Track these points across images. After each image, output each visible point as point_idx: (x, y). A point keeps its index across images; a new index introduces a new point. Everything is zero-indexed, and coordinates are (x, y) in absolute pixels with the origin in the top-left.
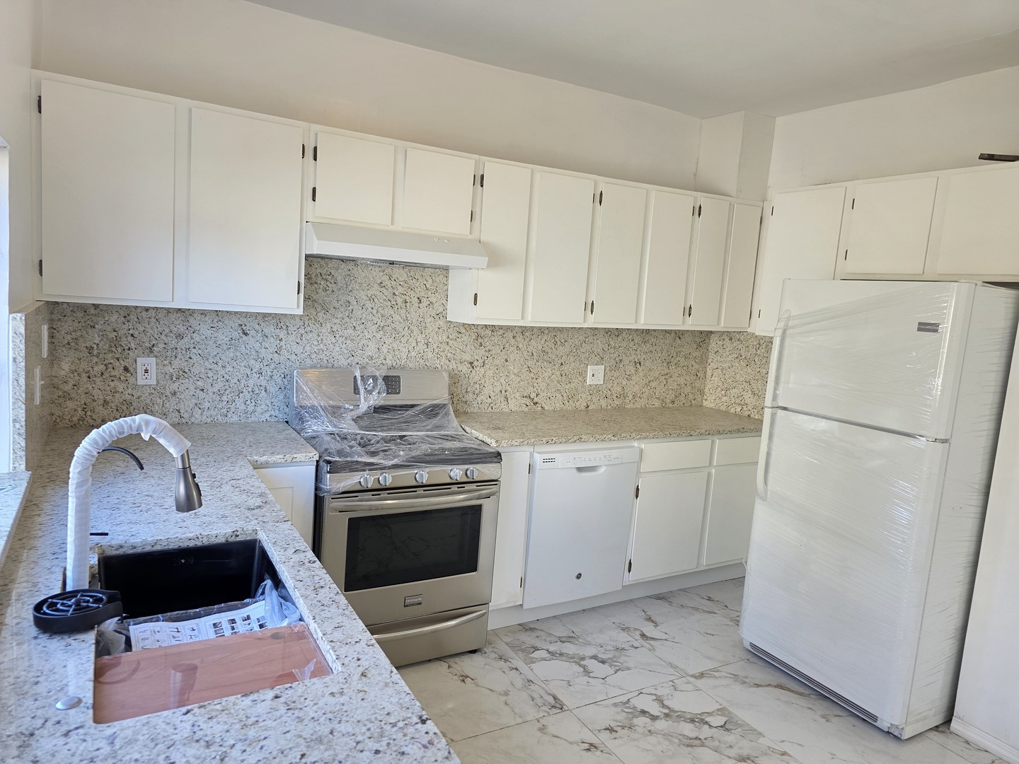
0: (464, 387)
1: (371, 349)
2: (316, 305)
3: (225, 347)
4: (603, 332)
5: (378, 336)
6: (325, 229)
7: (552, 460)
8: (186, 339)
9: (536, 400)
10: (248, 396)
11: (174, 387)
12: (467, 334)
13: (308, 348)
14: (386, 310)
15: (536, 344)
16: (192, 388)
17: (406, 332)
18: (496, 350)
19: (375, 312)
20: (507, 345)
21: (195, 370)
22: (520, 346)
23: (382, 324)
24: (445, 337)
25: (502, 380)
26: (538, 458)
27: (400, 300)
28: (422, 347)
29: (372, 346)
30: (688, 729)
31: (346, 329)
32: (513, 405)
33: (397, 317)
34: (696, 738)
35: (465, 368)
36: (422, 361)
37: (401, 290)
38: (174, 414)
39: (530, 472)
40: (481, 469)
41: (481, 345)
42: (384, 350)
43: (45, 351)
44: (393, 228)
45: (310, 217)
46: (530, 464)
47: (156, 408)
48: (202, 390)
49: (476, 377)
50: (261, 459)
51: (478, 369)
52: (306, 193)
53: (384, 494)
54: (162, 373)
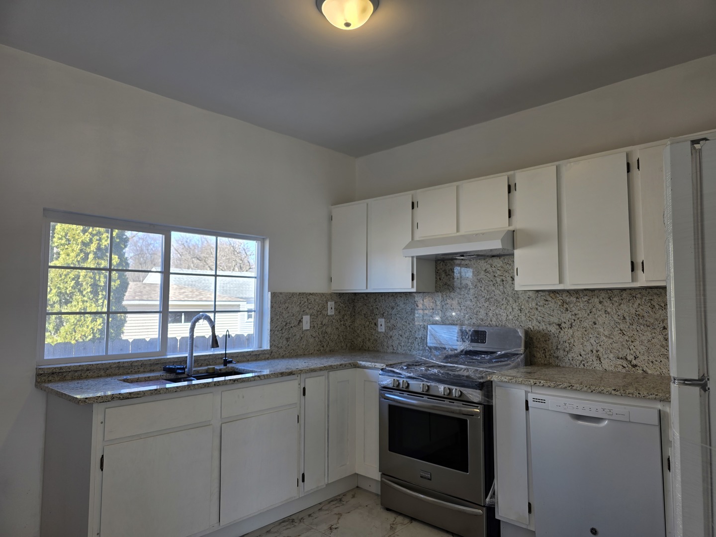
7: (543, 401)
8: (395, 309)
9: (634, 362)
11: (391, 333)
12: (553, 301)
14: (490, 288)
16: (397, 335)
18: (582, 314)
19: (483, 289)
20: (594, 310)
21: (399, 325)
22: (609, 310)
25: (592, 341)
29: (483, 312)
32: (606, 364)
38: (391, 348)
39: (527, 408)
40: (464, 392)
41: (567, 310)
42: (491, 315)
43: (331, 312)
44: (458, 234)
45: (417, 238)
46: (527, 402)
47: (385, 344)
48: (401, 336)
49: (565, 337)
50: (363, 363)
51: (566, 330)
52: (414, 226)
53: (406, 394)
54: (387, 327)
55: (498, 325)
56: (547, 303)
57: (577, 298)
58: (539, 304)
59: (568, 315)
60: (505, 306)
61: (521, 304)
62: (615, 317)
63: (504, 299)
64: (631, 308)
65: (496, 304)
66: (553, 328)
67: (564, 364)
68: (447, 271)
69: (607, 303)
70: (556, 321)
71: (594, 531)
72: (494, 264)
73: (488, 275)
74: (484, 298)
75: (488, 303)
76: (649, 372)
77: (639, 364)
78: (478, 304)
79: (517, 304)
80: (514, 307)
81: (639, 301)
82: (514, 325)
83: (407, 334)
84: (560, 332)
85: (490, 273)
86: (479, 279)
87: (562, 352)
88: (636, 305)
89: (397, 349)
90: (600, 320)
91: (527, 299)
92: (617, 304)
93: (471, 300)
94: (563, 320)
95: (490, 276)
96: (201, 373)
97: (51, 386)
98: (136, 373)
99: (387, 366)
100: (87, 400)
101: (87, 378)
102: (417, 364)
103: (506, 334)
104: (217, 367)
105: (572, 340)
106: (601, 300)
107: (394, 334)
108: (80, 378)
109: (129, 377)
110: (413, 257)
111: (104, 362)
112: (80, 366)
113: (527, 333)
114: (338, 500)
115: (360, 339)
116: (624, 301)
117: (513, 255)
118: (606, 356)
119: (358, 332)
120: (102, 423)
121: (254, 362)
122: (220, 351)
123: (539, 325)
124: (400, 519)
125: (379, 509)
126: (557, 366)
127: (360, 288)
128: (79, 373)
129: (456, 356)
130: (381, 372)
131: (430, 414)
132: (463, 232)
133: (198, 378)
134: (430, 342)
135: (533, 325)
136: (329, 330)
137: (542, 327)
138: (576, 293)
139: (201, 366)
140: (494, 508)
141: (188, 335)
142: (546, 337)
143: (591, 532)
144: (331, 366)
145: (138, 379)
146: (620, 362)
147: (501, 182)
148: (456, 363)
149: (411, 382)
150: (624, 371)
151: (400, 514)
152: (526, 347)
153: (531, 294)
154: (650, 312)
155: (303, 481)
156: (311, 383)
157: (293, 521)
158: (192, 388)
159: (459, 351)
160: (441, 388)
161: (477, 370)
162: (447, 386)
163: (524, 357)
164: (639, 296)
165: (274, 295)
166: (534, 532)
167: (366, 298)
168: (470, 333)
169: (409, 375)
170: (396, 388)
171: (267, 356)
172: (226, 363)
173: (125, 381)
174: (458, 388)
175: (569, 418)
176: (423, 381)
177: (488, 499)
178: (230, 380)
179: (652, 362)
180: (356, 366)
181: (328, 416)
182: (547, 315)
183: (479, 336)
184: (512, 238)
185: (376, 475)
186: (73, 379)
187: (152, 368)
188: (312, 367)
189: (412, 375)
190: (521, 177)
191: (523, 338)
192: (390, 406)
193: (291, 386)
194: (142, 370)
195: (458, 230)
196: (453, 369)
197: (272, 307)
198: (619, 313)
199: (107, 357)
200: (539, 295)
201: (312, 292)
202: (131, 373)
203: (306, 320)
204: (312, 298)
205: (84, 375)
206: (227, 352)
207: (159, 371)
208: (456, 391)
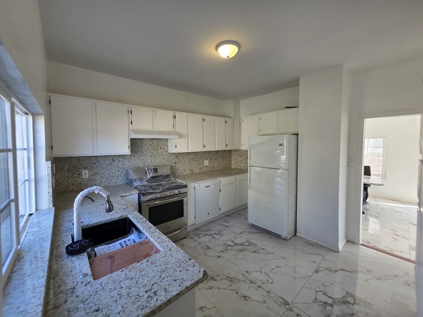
0: (174, 169)
1: (149, 162)
2: (133, 152)
3: (108, 165)
4: (207, 152)
5: (151, 158)
6: (136, 132)
7: (200, 185)
8: (97, 164)
9: (193, 170)
10: (116, 178)
11: (94, 177)
12: (174, 155)
13: (132, 163)
14: (152, 151)
15: (191, 157)
16: (99, 177)
17: (158, 156)
18: (181, 159)
19: (149, 152)
21: (100, 172)
22: (188, 157)
23: (151, 155)
24: (168, 157)
25: (184, 166)
26: (196, 185)
27: (156, 148)
28: (162, 160)
29: (149, 161)
30: (240, 247)
31: (142, 157)
32: (187, 173)
33: (155, 153)
34: (243, 249)
35: (174, 164)
36: (163, 164)
37: (156, 146)
45: (131, 129)
47: (89, 184)
52: (129, 122)
53: (158, 200)
54: (90, 174)
60: (158, 158)
65: (155, 158)
71: (208, 214)
83: (107, 176)
85: (152, 146)
86: (147, 148)
93: (144, 156)
147: (171, 114)
169: (159, 191)
170: (153, 199)
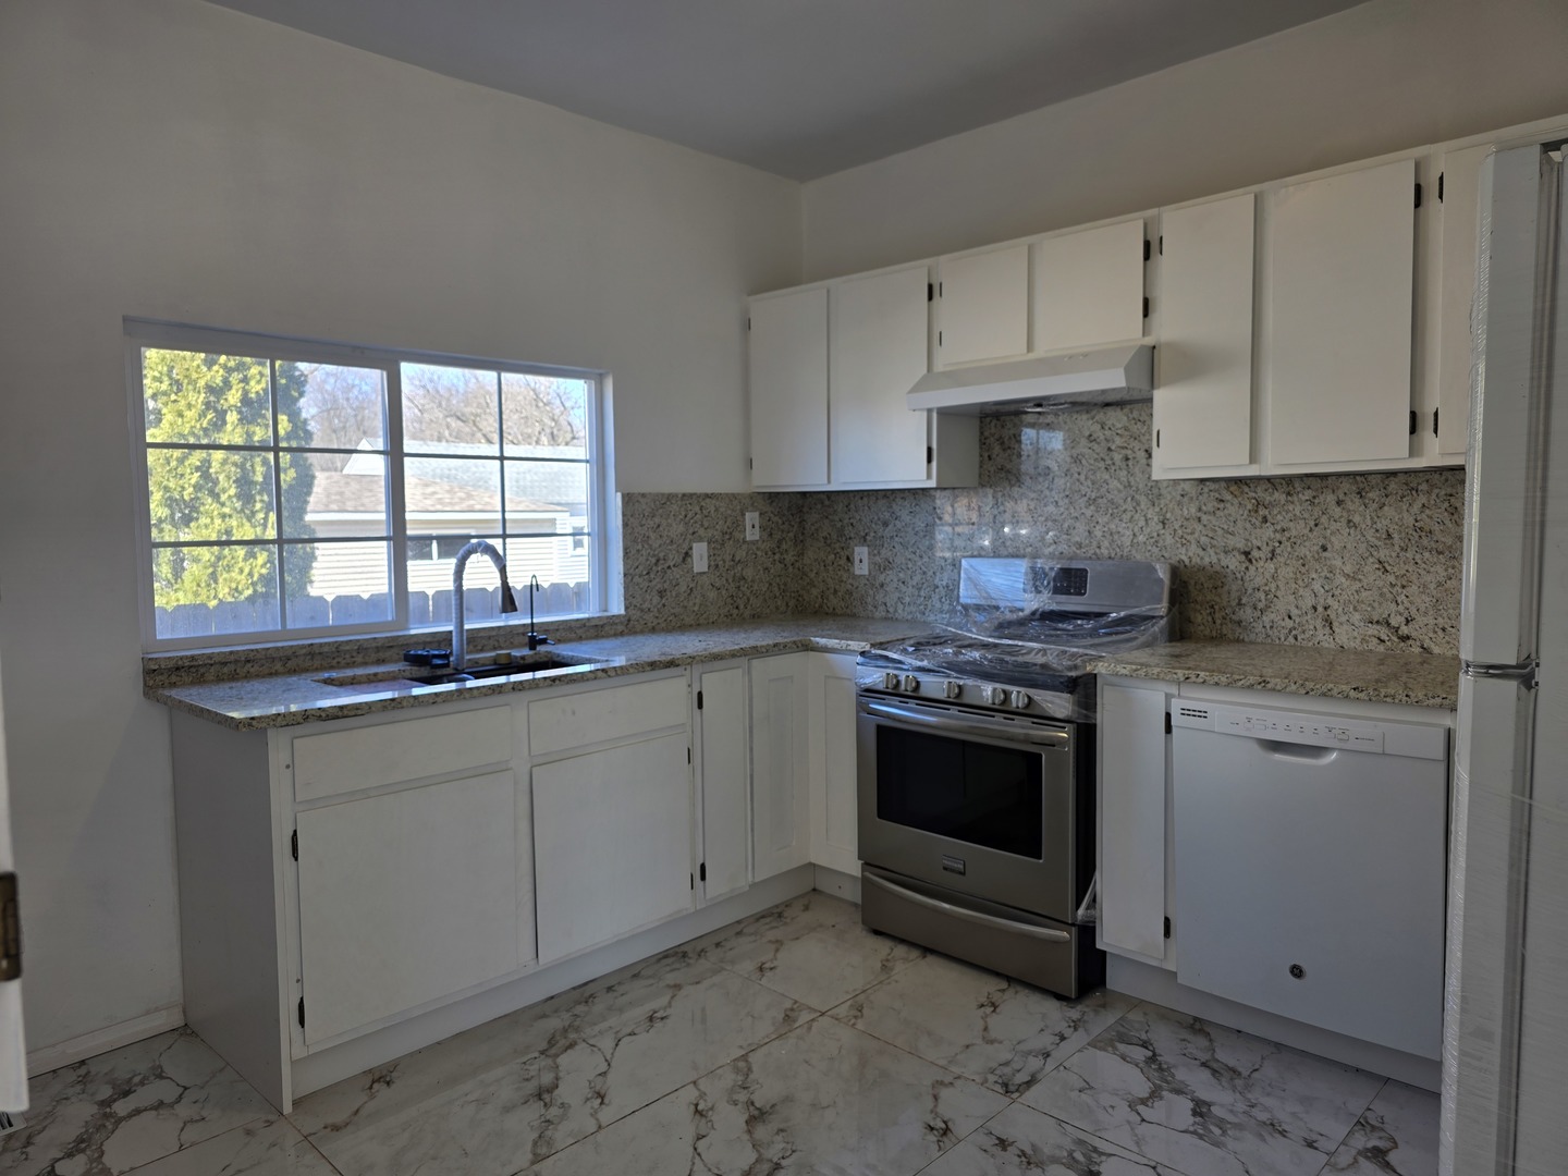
7: (1202, 714)
8: (890, 526)
9: (1404, 630)
11: (882, 578)
12: (1236, 501)
14: (1098, 475)
16: (895, 580)
18: (1298, 529)
19: (1082, 478)
20: (1324, 519)
21: (898, 560)
22: (1357, 519)
23: (1093, 496)
24: (1193, 510)
25: (1317, 586)
28: (1155, 526)
29: (1081, 528)
32: (1344, 635)
33: (1114, 484)
35: (1233, 563)
36: (1155, 550)
37: (1119, 441)
38: (882, 608)
39: (1168, 729)
40: (1036, 698)
41: (1265, 520)
42: (1098, 533)
43: (752, 534)
44: (1031, 356)
45: (939, 367)
46: (1168, 716)
47: (869, 600)
48: (903, 583)
49: (1258, 579)
50: (822, 641)
51: (1261, 563)
52: (934, 339)
53: (912, 704)
54: (873, 564)
55: (1113, 555)
56: (1221, 506)
57: (1289, 494)
58: (1204, 508)
59: (1268, 532)
60: (1129, 514)
61: (1164, 510)
62: (1370, 534)
63: (1129, 499)
64: (1405, 514)
65: (1110, 511)
66: (1234, 559)
67: (1252, 636)
68: (1006, 440)
69: (1354, 504)
70: (1241, 545)
71: (1297, 972)
72: (1109, 423)
73: (1095, 446)
74: (1086, 499)
75: (1092, 508)
76: (1436, 650)
77: (1414, 634)
78: (1072, 511)
79: (1157, 509)
80: (1149, 516)
81: (1423, 499)
82: (1148, 554)
83: (917, 578)
84: (1247, 568)
85: (1098, 443)
86: (1075, 456)
87: (1249, 610)
88: (1416, 508)
89: (896, 611)
90: (1337, 542)
91: (1179, 498)
92: (1375, 506)
93: (1057, 502)
94: (1255, 542)
95: (1100, 449)
96: (483, 665)
97: (175, 693)
98: (348, 666)
99: (873, 645)
100: (254, 723)
101: (248, 677)
102: (937, 641)
103: (1131, 575)
104: (516, 653)
105: (1273, 586)
106: (1341, 497)
107: (888, 580)
108: (233, 677)
109: (334, 674)
110: (929, 411)
111: (280, 644)
112: (231, 653)
113: (1175, 572)
114: (776, 914)
115: (815, 592)
116: (1391, 499)
117: (1150, 400)
118: (1344, 619)
119: (812, 575)
120: (288, 767)
121: (594, 642)
122: (518, 620)
123: (1202, 553)
124: (901, 950)
125: (859, 932)
126: (1238, 641)
127: (813, 479)
128: (232, 667)
129: (1022, 623)
130: (859, 659)
131: (964, 743)
132: (1040, 351)
133: (478, 675)
134: (966, 594)
135: (1189, 555)
136: (749, 573)
137: (1210, 558)
138: (1287, 483)
139: (482, 650)
140: (1094, 928)
141: (450, 585)
142: (1217, 579)
143: (1292, 972)
144: (755, 648)
145: (354, 678)
146: (1373, 630)
147: (1130, 234)
148: (1021, 638)
149: (924, 678)
150: (1381, 648)
151: (902, 941)
152: (1173, 601)
153: (1187, 486)
154: (1447, 522)
155: (703, 877)
156: (715, 683)
157: (685, 955)
158: (467, 696)
159: (1027, 612)
160: (987, 691)
161: (1065, 652)
162: (998, 686)
163: (1168, 621)
164: (1424, 487)
165: (628, 499)
166: (1175, 973)
167: (827, 503)
168: (1053, 574)
169: (919, 664)
170: (893, 692)
171: (620, 628)
172: (533, 643)
173: (328, 682)
174: (1023, 690)
175: (1255, 747)
176: (948, 676)
177: (1081, 912)
178: (545, 678)
179: (1444, 630)
180: (808, 647)
181: (751, 750)
182: (1220, 532)
183: (1071, 580)
184: (1150, 364)
185: (853, 867)
186: (219, 680)
187: (381, 655)
188: (716, 650)
189: (925, 663)
190: (1174, 222)
191: (1167, 582)
192: (881, 729)
193: (672, 691)
194: (359, 659)
195: (1030, 348)
196: (1012, 651)
197: (625, 525)
198: (1379, 526)
199: (285, 633)
200: (1206, 490)
201: (709, 491)
202: (338, 667)
203: (700, 551)
204: (710, 505)
205: (242, 672)
206: (535, 621)
207: (396, 661)
208: (1018, 696)
